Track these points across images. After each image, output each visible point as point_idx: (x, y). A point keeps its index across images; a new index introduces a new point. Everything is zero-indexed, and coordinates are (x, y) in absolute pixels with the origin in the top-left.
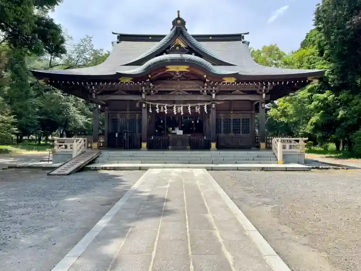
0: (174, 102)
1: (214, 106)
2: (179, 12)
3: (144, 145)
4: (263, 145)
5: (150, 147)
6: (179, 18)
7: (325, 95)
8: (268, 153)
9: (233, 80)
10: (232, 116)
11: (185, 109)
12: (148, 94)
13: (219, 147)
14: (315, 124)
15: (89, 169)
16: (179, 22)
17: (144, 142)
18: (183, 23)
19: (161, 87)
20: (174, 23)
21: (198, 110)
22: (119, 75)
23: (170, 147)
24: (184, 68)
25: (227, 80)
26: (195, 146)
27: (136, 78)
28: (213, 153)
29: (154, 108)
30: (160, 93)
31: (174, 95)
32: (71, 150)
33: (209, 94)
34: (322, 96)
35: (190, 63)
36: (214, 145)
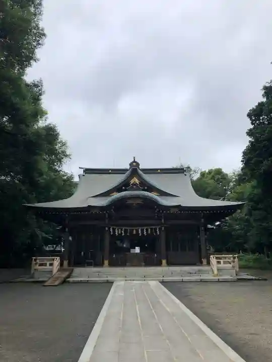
1: (163, 228)
2: (134, 158)
3: (106, 262)
4: (204, 261)
6: (134, 161)
8: (207, 268)
9: (176, 210)
12: (111, 220)
13: (169, 264)
15: (69, 282)
16: (134, 164)
17: (106, 260)
18: (138, 164)
20: (131, 164)
22: (90, 207)
23: (127, 264)
24: (139, 201)
27: (102, 208)
28: (164, 267)
29: (114, 230)
30: (120, 218)
32: (51, 267)
33: (159, 219)
36: (164, 262)
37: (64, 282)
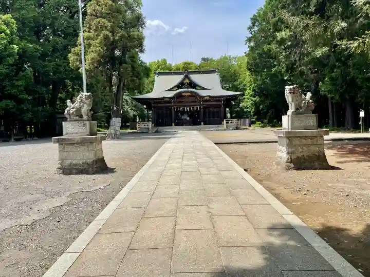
0: (185, 106)
1: (202, 107)
3: (173, 124)
5: (175, 125)
6: (186, 70)
7: (255, 99)
8: (222, 125)
9: (208, 97)
10: (212, 110)
11: (190, 109)
12: (174, 103)
13: (204, 124)
14: (253, 112)
19: (180, 100)
21: (195, 109)
22: (164, 98)
23: (184, 125)
24: (189, 94)
25: (206, 98)
26: (194, 124)
27: (170, 98)
28: (202, 126)
29: (177, 108)
30: (180, 102)
31: (185, 103)
33: (200, 102)
34: (254, 99)
35: (191, 92)
36: (202, 123)
37: (156, 132)
